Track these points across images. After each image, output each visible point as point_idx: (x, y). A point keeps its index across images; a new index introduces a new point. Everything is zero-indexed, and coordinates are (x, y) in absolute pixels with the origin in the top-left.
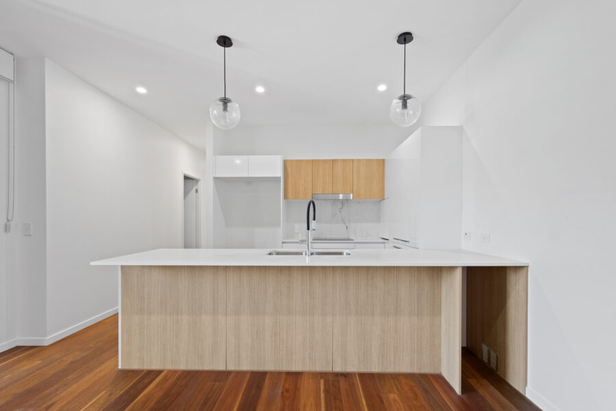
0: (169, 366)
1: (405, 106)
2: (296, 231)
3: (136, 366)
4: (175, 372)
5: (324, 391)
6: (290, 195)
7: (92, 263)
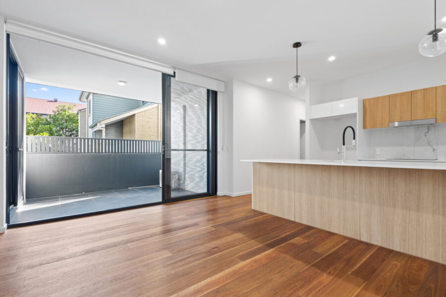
0: (270, 213)
1: (435, 38)
2: (377, 153)
3: (258, 209)
4: (272, 215)
5: (344, 244)
6: (368, 125)
7: (241, 160)
